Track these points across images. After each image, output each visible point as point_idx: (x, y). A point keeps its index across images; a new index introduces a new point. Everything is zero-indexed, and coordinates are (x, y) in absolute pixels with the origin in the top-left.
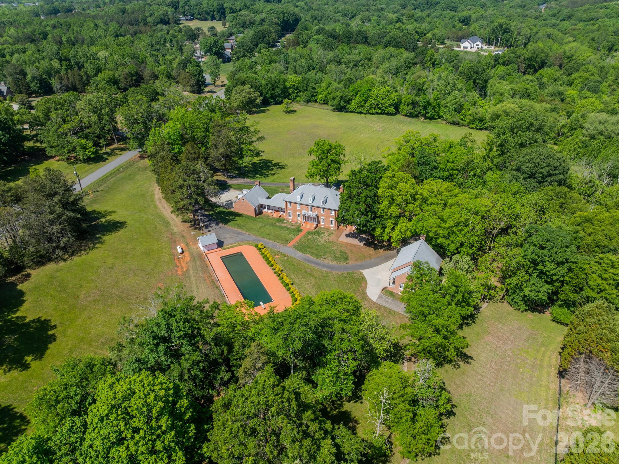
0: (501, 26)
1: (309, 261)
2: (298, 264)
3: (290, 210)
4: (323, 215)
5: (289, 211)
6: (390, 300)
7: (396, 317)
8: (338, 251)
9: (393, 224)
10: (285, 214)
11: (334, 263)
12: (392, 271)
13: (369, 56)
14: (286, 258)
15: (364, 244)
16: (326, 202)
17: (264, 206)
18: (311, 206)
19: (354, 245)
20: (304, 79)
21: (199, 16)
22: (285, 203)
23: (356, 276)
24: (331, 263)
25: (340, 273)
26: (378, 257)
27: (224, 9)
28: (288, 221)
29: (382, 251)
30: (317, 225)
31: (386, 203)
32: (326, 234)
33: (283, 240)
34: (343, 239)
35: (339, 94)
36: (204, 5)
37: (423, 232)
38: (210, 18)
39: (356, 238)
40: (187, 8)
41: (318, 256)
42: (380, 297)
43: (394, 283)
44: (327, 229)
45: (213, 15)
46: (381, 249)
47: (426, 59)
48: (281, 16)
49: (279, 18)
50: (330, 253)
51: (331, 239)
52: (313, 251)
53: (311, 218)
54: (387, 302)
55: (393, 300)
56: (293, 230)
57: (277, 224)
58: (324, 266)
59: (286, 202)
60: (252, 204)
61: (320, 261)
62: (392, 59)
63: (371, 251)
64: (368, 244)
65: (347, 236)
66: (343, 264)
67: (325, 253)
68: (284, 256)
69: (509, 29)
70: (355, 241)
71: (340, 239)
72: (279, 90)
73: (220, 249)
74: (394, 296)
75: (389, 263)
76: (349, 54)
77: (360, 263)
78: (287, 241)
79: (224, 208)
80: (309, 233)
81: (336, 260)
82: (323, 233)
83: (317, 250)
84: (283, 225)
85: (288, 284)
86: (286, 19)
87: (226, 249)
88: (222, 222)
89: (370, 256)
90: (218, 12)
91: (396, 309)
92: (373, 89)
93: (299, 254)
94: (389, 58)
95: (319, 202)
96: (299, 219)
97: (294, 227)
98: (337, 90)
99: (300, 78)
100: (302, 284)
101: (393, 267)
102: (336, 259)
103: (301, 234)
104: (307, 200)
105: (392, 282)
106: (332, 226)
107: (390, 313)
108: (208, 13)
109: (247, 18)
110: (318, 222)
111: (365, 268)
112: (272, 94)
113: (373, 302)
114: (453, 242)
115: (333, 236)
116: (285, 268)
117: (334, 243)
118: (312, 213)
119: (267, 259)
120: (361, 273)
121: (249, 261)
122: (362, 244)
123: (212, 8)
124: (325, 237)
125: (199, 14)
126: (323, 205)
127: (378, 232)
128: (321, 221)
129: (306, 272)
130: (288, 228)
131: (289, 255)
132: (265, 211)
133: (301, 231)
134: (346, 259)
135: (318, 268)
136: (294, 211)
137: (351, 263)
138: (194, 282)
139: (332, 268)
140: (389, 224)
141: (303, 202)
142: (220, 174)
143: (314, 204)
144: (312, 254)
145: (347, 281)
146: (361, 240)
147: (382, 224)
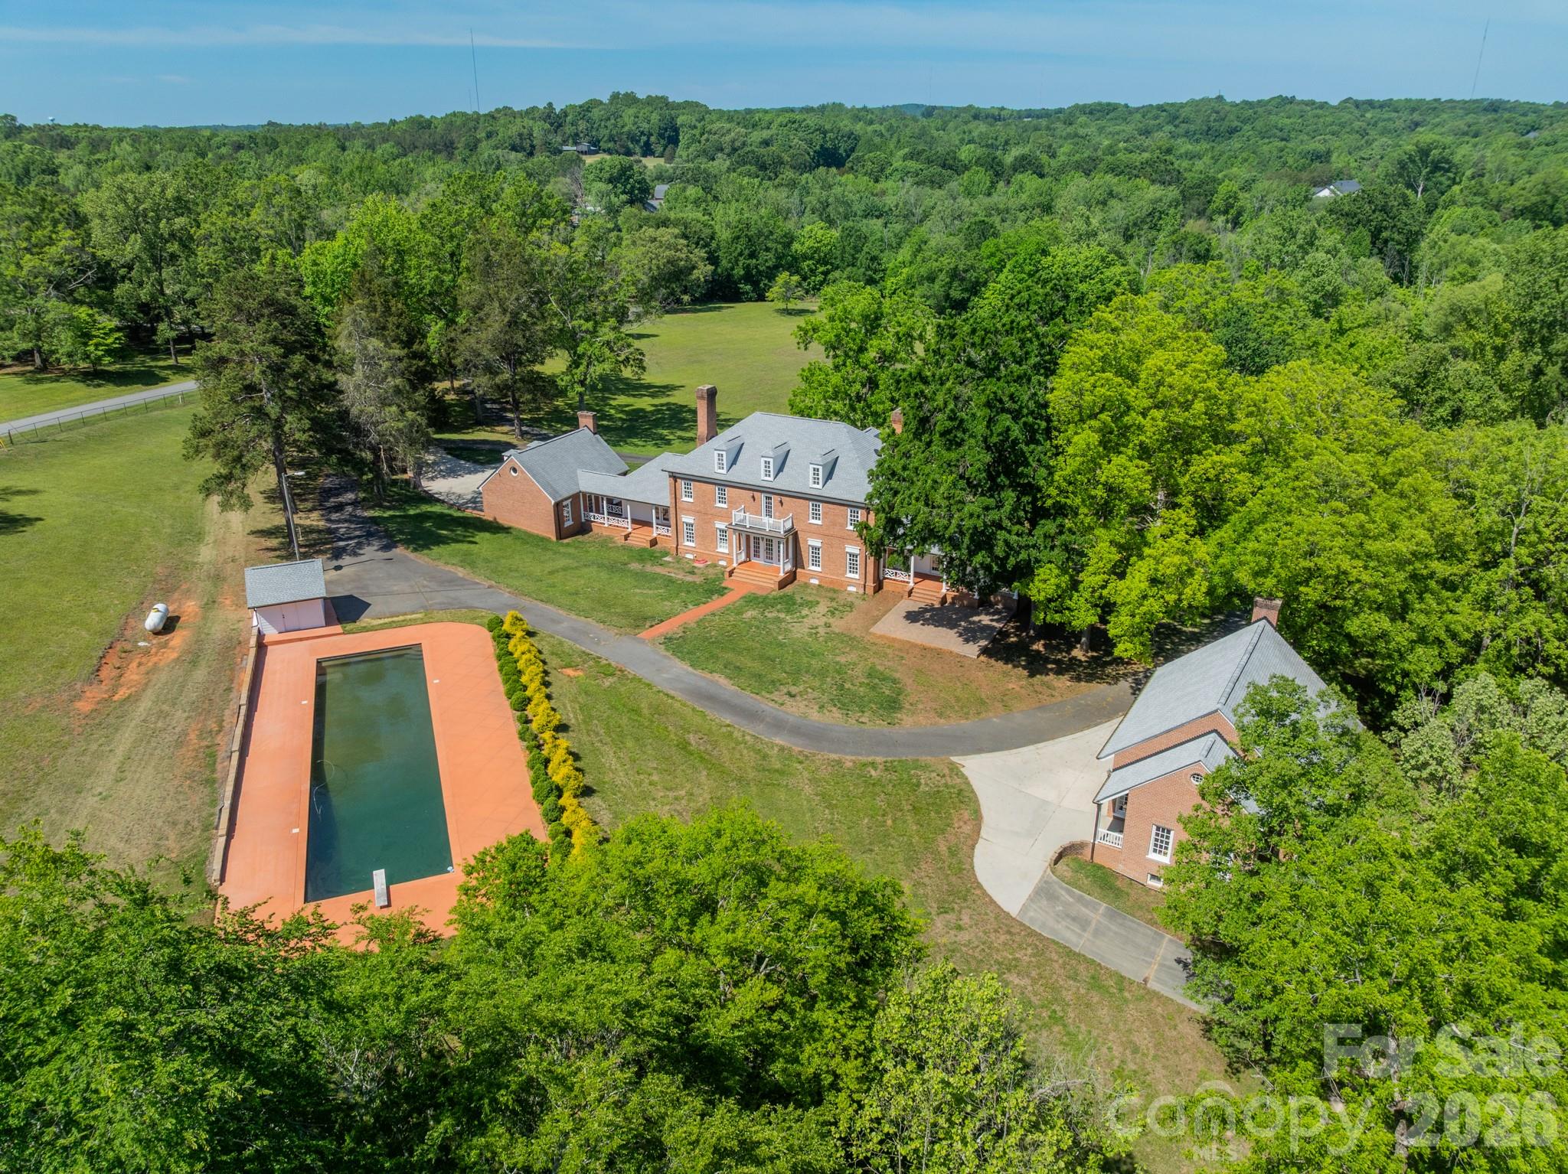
0: (1424, 152)
1: (711, 699)
2: (658, 710)
3: (688, 511)
4: (817, 532)
5: (687, 519)
6: (1097, 911)
7: (1131, 1011)
8: (859, 672)
9: (1121, 547)
10: (671, 532)
11: (833, 717)
12: (1109, 762)
13: (1044, 199)
14: (608, 682)
15: (985, 651)
16: (829, 476)
17: (593, 502)
18: (769, 492)
19: (939, 653)
20: (848, 233)
21: (611, 145)
22: (668, 481)
23: (927, 781)
24: (814, 715)
25: (849, 760)
26: (1042, 708)
27: (676, 130)
28: (678, 559)
29: (1063, 682)
30: (791, 577)
31: (1085, 438)
32: (822, 608)
33: (626, 614)
34: (893, 626)
35: (947, 262)
36: (626, 119)
37: (1269, 582)
38: (638, 150)
39: (952, 625)
40: (582, 125)
41: (762, 682)
42: (1043, 892)
43: (1118, 825)
44: (831, 591)
45: (647, 144)
46: (1059, 672)
47: (1213, 206)
48: (818, 139)
49: (810, 143)
50: (822, 673)
51: (838, 625)
52: (746, 662)
53: (769, 542)
54: (1083, 923)
55: (1111, 915)
56: (690, 588)
57: (635, 566)
58: (778, 725)
59: (674, 477)
60: (547, 486)
61: (765, 703)
62: (1113, 202)
63: (1012, 678)
64: (999, 649)
65: (912, 617)
66: (872, 724)
67: (796, 674)
68: (607, 671)
69: (1447, 161)
70: (946, 639)
71: (880, 629)
72: (770, 255)
73: (338, 628)
74: (1118, 893)
75: (1096, 735)
76: (989, 195)
77: (953, 723)
78: (640, 620)
79: (451, 506)
80: (754, 600)
81: (844, 707)
82: (811, 605)
83: (763, 658)
84: (658, 570)
85: (559, 792)
86: (829, 145)
87: (365, 629)
88: (407, 543)
89: (1005, 700)
90: (661, 136)
91: (1130, 967)
92: (1053, 249)
93: (680, 668)
94: (1104, 203)
95: (802, 477)
96: (723, 549)
97: (698, 580)
98: (940, 252)
99: (836, 233)
100: (645, 796)
101: (1117, 744)
102: (845, 700)
103: (717, 603)
104: (755, 469)
105: (1107, 819)
106: (854, 580)
107: (1095, 983)
108: (634, 139)
109: (728, 138)
110: (798, 561)
111: (980, 750)
112: (747, 268)
113: (1001, 914)
114: (1422, 640)
115: (849, 617)
116: (588, 719)
117: (849, 640)
118: (774, 524)
119: (512, 676)
120: (955, 770)
121: (433, 682)
122: (972, 650)
123: (645, 126)
124: (817, 616)
125: (611, 139)
126: (815, 488)
127: (1045, 583)
128: (807, 556)
129: (684, 746)
130: (670, 581)
131: (631, 670)
132: (603, 522)
133: (722, 591)
134: (892, 705)
135: (745, 730)
136: (706, 515)
137: (908, 722)
138: (120, 752)
139: (815, 736)
140: (1102, 549)
141: (738, 474)
142: (506, 428)
143: (783, 482)
144: (735, 671)
145: (880, 802)
146: (970, 635)
147: (1066, 548)
